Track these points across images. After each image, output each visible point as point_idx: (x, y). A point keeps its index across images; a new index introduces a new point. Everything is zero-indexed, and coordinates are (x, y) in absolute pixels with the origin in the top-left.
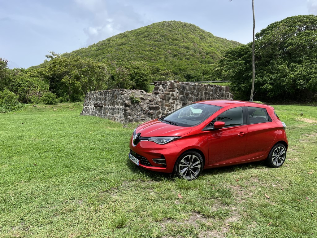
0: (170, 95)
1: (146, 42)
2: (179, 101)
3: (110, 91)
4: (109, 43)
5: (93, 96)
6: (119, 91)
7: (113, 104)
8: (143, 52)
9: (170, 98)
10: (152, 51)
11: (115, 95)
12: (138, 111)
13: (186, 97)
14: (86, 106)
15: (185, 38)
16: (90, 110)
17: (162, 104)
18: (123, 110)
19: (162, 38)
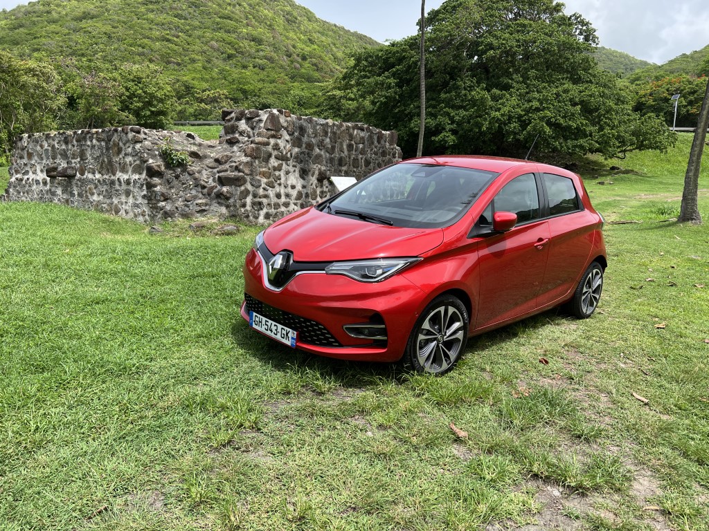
0: (270, 147)
1: (151, 16)
2: (290, 162)
3: (97, 132)
4: (48, 12)
5: (42, 146)
6: (127, 133)
7: (109, 168)
8: (146, 41)
9: (270, 156)
10: (168, 40)
11: (114, 144)
12: (186, 188)
13: (308, 154)
14: (19, 176)
15: (250, 17)
16: (34, 187)
17: (251, 171)
18: (142, 185)
19: (195, 11)
